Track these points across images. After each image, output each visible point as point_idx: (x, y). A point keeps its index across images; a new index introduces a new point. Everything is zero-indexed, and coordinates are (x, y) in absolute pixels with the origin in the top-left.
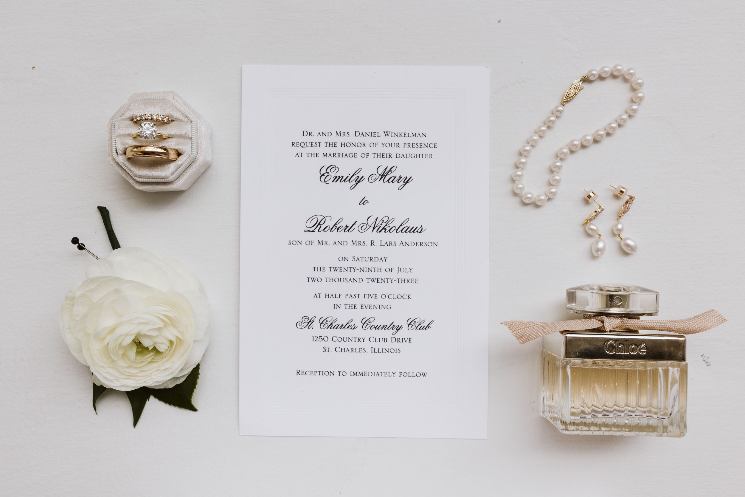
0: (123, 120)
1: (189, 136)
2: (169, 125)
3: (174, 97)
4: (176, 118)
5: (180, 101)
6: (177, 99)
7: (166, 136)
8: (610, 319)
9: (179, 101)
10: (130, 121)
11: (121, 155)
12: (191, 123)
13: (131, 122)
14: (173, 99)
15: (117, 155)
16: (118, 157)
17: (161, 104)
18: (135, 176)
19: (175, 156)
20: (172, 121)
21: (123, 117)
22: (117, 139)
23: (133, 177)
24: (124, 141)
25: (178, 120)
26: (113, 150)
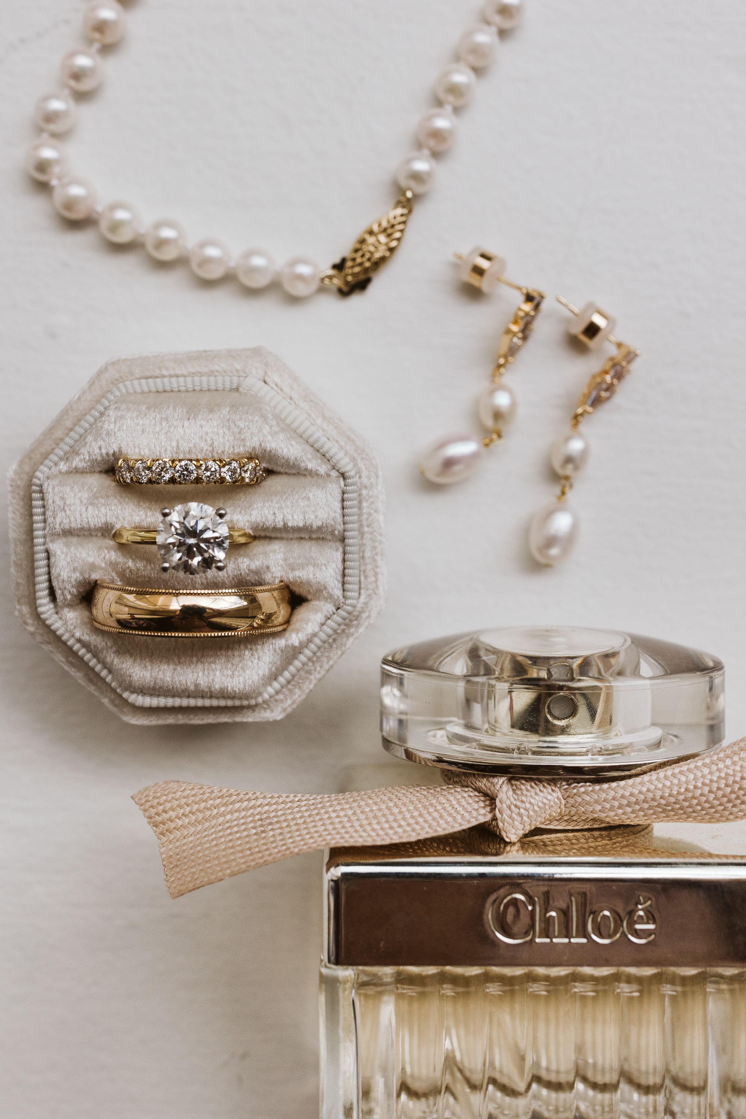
0: (77, 471)
1: (336, 532)
2: (260, 490)
3: (266, 372)
4: (287, 463)
5: (292, 388)
6: (278, 381)
7: (245, 535)
8: (519, 792)
9: (286, 389)
10: (104, 476)
11: (70, 606)
12: (342, 479)
13: (107, 482)
14: (265, 382)
15: (52, 606)
16: (57, 613)
17: (228, 409)
18: (126, 689)
19: (282, 613)
20: (269, 472)
21: (77, 462)
22: (52, 547)
23: (118, 690)
24: (84, 555)
25: (294, 472)
26: (38, 587)
